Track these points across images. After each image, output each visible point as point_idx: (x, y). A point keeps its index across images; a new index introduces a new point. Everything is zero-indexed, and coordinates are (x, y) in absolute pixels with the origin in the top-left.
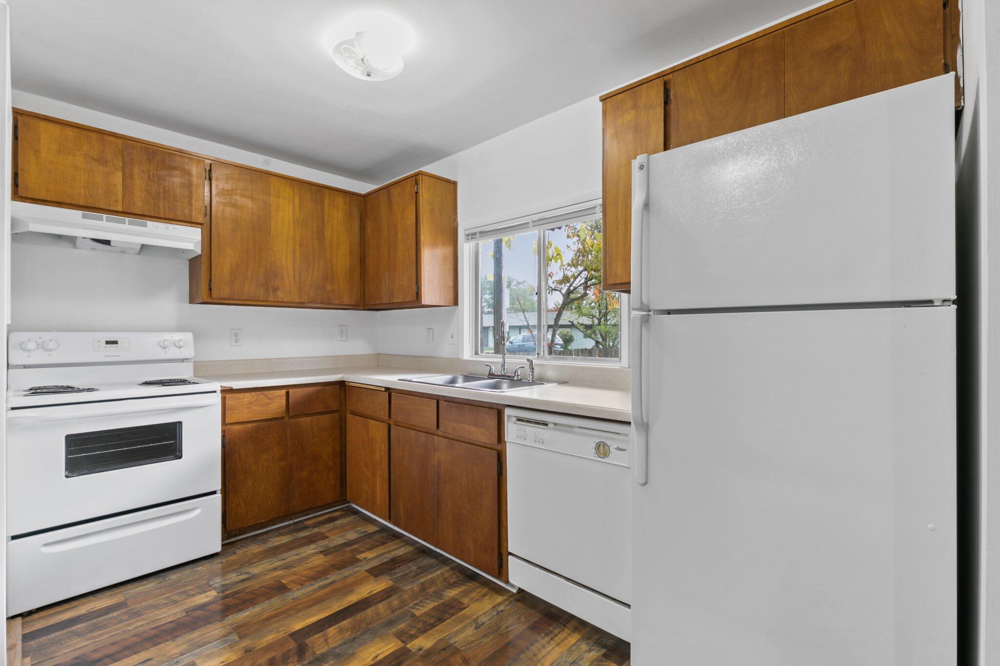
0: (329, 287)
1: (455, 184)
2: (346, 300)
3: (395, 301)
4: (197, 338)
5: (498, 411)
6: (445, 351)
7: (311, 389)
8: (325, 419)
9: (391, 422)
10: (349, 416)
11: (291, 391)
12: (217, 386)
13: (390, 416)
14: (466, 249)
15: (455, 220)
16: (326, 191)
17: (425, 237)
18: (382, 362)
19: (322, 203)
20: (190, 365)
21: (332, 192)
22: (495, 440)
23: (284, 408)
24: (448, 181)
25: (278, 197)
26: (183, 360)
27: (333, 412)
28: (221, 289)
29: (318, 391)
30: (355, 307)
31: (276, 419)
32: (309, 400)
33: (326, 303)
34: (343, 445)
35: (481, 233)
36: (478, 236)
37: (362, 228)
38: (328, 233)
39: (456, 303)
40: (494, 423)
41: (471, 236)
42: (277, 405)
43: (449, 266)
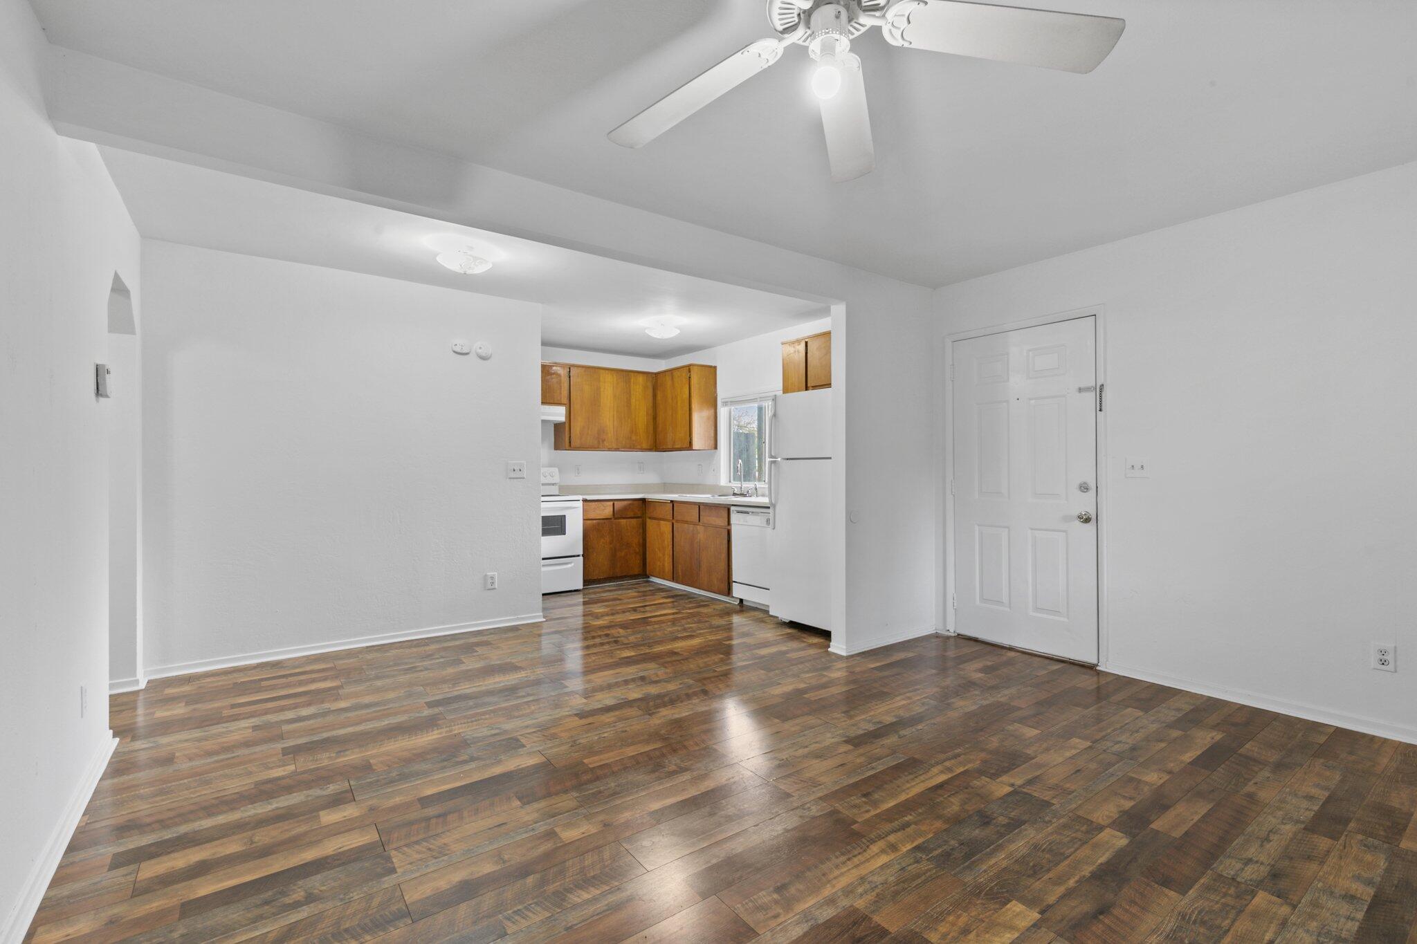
0: (634, 438)
1: (715, 368)
2: (644, 446)
3: (676, 447)
4: (560, 471)
5: (727, 509)
6: (710, 481)
7: (626, 503)
8: (634, 521)
9: (674, 522)
10: (648, 520)
11: (616, 503)
12: (581, 498)
13: (673, 518)
14: (723, 412)
15: (715, 392)
16: (632, 374)
17: (695, 406)
18: (666, 487)
19: (630, 382)
20: (557, 487)
21: (636, 374)
22: (727, 524)
23: (612, 513)
24: (711, 367)
25: (605, 382)
26: (553, 484)
27: (638, 517)
28: (575, 442)
29: (630, 504)
30: (650, 450)
31: (607, 519)
32: (625, 509)
33: (631, 447)
34: (644, 540)
35: (731, 402)
36: (729, 404)
37: (655, 396)
38: (633, 401)
39: (716, 448)
40: (726, 515)
41: (725, 404)
42: (607, 511)
43: (712, 423)
